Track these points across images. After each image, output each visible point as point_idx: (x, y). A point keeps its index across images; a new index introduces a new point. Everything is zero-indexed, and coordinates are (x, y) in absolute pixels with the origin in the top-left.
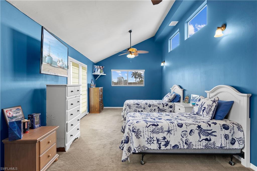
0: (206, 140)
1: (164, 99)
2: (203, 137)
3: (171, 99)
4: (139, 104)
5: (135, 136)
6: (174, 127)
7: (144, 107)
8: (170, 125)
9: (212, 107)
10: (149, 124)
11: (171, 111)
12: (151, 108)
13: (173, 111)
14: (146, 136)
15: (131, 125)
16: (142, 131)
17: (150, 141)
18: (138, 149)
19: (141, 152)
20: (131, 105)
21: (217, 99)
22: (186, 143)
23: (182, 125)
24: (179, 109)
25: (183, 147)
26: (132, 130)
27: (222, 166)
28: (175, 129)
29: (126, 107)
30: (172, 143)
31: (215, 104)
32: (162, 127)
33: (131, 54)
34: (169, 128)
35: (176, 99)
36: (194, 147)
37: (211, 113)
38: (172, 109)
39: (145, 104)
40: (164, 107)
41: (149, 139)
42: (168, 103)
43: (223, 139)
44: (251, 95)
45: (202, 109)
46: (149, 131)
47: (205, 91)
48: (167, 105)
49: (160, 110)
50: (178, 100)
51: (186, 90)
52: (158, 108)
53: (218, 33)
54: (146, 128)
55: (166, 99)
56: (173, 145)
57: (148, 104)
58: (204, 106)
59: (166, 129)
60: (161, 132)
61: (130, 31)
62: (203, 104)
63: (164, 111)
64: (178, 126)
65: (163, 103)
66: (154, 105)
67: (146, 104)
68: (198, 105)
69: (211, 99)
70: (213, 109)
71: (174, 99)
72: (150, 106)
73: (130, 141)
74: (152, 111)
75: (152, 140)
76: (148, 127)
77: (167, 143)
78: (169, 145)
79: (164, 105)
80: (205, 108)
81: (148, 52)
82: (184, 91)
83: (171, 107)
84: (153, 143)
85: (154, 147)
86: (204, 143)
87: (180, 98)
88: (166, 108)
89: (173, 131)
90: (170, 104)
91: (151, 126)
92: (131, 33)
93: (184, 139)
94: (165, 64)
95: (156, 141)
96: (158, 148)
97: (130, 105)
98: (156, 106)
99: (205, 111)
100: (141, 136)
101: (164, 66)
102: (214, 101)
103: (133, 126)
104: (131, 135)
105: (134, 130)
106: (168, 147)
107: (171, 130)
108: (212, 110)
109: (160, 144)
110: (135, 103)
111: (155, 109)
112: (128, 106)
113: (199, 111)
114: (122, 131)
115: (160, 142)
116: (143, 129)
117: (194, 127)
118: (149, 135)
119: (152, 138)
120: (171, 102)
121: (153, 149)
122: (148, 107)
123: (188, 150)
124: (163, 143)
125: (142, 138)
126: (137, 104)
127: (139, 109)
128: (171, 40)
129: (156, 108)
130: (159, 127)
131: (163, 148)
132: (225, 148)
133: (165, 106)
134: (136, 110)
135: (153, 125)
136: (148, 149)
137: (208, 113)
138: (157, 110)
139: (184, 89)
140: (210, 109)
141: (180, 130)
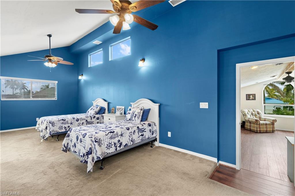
0: (142, 135)
1: (88, 112)
2: (140, 134)
3: (97, 111)
4: (65, 120)
5: (98, 145)
6: (124, 130)
7: (71, 122)
8: (122, 130)
9: (140, 113)
10: (107, 132)
11: (98, 123)
12: (79, 122)
13: (99, 122)
14: (106, 143)
15: (93, 136)
16: (103, 139)
17: (109, 146)
18: (101, 156)
19: (104, 157)
20: (55, 122)
21: (143, 108)
22: (132, 141)
23: (129, 128)
24: (109, 119)
25: (130, 144)
26: (94, 140)
27: (149, 150)
28: (125, 133)
29: (48, 125)
30: (124, 144)
31: (142, 112)
32: (117, 132)
33: (50, 62)
34: (122, 132)
35: (101, 111)
36: (136, 142)
37: (140, 117)
38: (99, 120)
39: (72, 118)
40: (91, 119)
41: (109, 145)
42: (95, 115)
43: (149, 133)
44: (160, 104)
45: (134, 116)
46: (108, 138)
47: (131, 103)
48: (94, 117)
49: (88, 123)
50: (103, 112)
51: (110, 103)
52: (86, 121)
53: (141, 64)
54: (106, 136)
55: (91, 112)
56: (124, 145)
57: (76, 118)
58: (135, 114)
59: (120, 134)
60: (117, 137)
61: (50, 36)
62: (134, 112)
63: (91, 123)
64: (127, 129)
65: (90, 116)
66: (82, 119)
67: (74, 118)
68: (130, 113)
69: (139, 108)
70: (141, 114)
71: (99, 111)
72: (77, 120)
73: (93, 151)
74: (80, 125)
75: (111, 145)
76: (107, 135)
77: (120, 144)
78: (122, 145)
79: (91, 117)
80: (136, 115)
81: (72, 64)
82: (109, 104)
83: (98, 119)
84: (111, 147)
85: (112, 150)
86: (141, 137)
87: (105, 110)
88: (93, 120)
89: (124, 134)
90: (97, 116)
91: (110, 133)
92: (51, 38)
93: (131, 139)
94: (83, 78)
95: (114, 145)
96: (115, 151)
97: (53, 122)
98: (84, 119)
99: (136, 116)
100: (102, 144)
101: (81, 79)
102: (141, 110)
103: (95, 137)
104: (93, 146)
105: (97, 140)
106: (122, 147)
107: (123, 133)
108: (141, 116)
109: (116, 147)
110: (60, 119)
111: (83, 123)
112: (51, 123)
113: (131, 117)
114: (65, 149)
115: (116, 145)
116: (103, 138)
117: (135, 128)
118: (109, 141)
119: (111, 143)
120: (97, 114)
121: (111, 152)
122: (76, 122)
123: (132, 146)
124: (118, 145)
125: (102, 146)
126: (63, 120)
127: (66, 125)
128: (91, 56)
129: (84, 121)
130: (115, 133)
131: (118, 149)
132: (150, 138)
133: (93, 119)
134: (61, 126)
135: (111, 132)
136: (107, 153)
137: (138, 118)
138: (85, 123)
139: (109, 102)
140: (140, 115)
141: (128, 132)
